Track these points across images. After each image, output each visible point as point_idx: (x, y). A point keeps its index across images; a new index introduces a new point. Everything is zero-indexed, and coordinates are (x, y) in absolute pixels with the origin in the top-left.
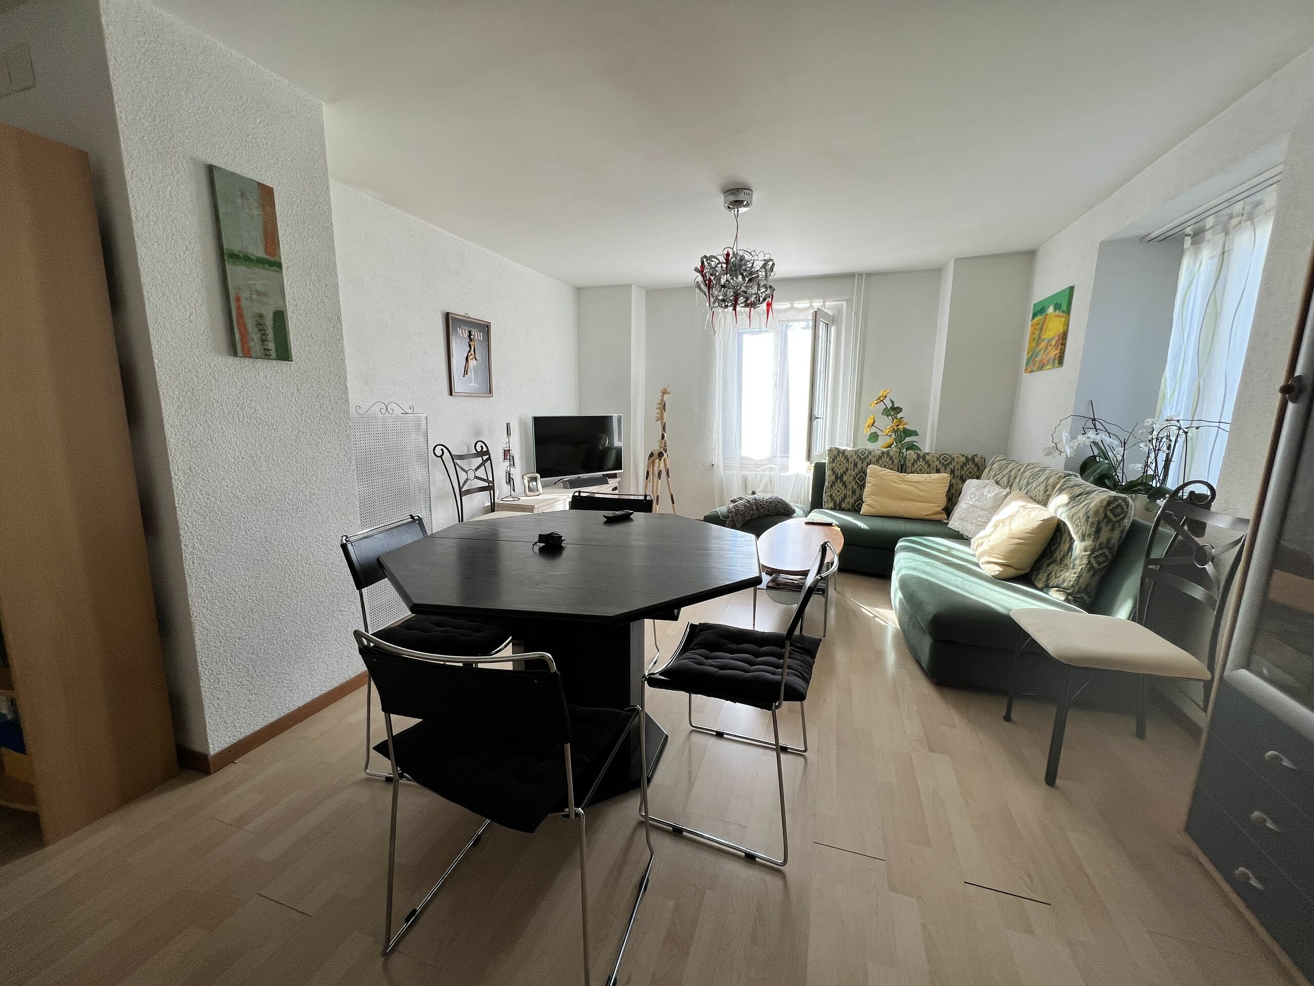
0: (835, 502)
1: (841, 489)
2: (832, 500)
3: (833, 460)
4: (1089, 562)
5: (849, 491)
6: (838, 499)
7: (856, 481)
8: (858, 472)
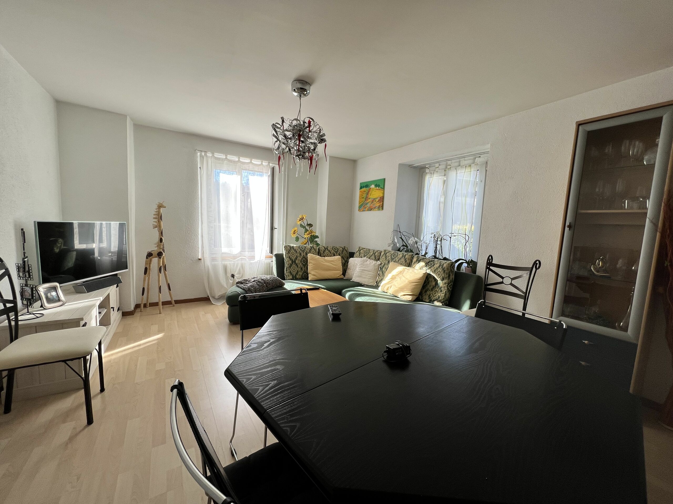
0: (293, 276)
1: (295, 268)
2: (291, 274)
3: (289, 252)
4: (448, 288)
5: (299, 268)
6: (294, 274)
7: (302, 263)
8: (302, 258)
